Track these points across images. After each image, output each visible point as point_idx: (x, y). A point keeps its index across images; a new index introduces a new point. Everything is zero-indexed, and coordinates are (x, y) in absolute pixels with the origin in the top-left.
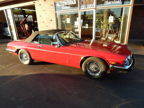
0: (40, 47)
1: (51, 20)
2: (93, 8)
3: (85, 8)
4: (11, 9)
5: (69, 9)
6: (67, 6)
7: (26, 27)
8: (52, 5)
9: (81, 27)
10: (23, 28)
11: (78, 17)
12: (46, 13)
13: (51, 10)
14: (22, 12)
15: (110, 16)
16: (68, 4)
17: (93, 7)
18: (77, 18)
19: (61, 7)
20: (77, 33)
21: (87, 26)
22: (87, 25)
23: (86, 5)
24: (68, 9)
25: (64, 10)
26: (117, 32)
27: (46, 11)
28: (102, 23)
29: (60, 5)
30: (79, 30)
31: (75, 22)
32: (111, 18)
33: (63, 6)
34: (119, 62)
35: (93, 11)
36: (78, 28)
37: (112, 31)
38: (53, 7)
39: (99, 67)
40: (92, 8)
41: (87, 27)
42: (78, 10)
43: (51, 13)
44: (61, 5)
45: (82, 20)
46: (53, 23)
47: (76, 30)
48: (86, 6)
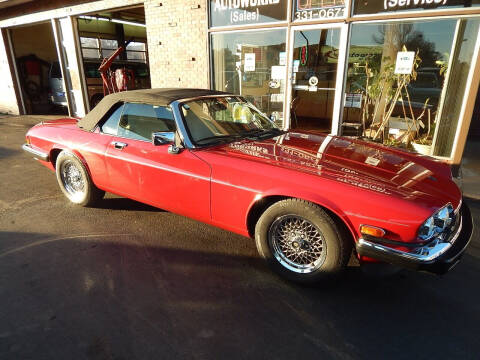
0: (119, 147)
1: (193, 59)
2: (340, 18)
3: (311, 20)
4: (72, 17)
5: (255, 21)
6: (250, 9)
7: (117, 80)
8: (199, 7)
9: (293, 85)
10: (108, 82)
11: (284, 51)
12: (178, 35)
13: (194, 22)
14: (114, 32)
15: (401, 50)
16: (253, 5)
17: (341, 13)
18: (282, 55)
19: (227, 12)
20: (279, 107)
21: (313, 85)
22: (314, 79)
23: (317, 6)
24: (252, 22)
25: (238, 23)
26: (426, 113)
27: (178, 27)
28: (372, 75)
29: (225, 8)
30: (285, 98)
31: (274, 68)
32: (406, 59)
33: (233, 10)
34: (395, 232)
35: (338, 31)
36: (283, 90)
37: (407, 107)
38: (203, 13)
39: (316, 239)
40: (336, 18)
41: (313, 89)
42: (286, 25)
43: (196, 33)
44: (230, 8)
45: (297, 63)
46: (200, 69)
47: (274, 98)
48: (314, 12)
